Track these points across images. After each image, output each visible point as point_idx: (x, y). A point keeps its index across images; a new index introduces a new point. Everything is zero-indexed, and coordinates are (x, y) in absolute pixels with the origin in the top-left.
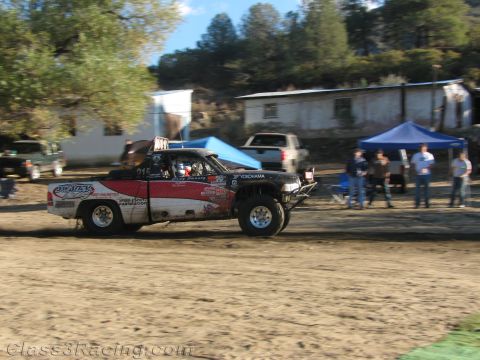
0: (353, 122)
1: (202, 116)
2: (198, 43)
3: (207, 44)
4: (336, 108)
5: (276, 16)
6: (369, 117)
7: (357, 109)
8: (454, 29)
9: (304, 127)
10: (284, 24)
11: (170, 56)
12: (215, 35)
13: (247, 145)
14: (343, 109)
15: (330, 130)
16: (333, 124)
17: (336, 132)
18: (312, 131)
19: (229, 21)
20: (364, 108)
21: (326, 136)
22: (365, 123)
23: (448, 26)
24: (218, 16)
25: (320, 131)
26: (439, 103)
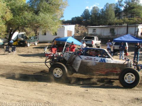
0: (114, 34)
1: (79, 32)
2: (81, 16)
3: (83, 16)
4: (111, 30)
5: (98, 9)
6: (119, 33)
7: (116, 31)
8: (140, 14)
9: (102, 35)
10: (100, 11)
11: (74, 18)
12: (85, 14)
13: (83, 39)
14: (112, 31)
15: (108, 36)
16: (110, 34)
17: (110, 36)
18: (104, 36)
19: (88, 11)
20: (118, 31)
21: (108, 37)
22: (117, 35)
23: (139, 13)
24: (86, 9)
25: (106, 36)
26: (137, 30)
